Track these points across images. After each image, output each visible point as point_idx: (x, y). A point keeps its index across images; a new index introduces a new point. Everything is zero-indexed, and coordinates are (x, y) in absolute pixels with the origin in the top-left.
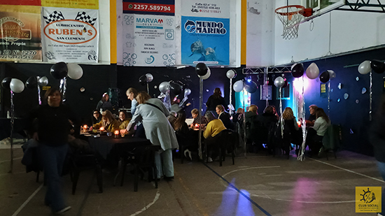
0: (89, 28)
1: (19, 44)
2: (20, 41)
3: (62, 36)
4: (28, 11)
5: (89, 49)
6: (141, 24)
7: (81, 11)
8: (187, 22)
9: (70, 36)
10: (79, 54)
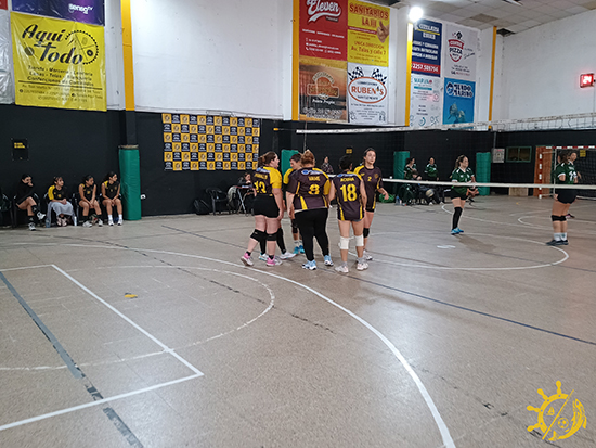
0: (381, 87)
1: (330, 103)
2: (329, 99)
3: (361, 94)
4: (337, 66)
5: (380, 110)
6: (418, 84)
7: (376, 68)
8: (449, 83)
9: (367, 95)
10: (372, 114)
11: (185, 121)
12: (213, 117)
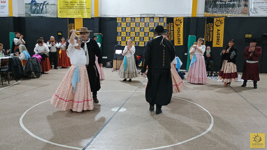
11: (128, 21)
12: (144, 18)
